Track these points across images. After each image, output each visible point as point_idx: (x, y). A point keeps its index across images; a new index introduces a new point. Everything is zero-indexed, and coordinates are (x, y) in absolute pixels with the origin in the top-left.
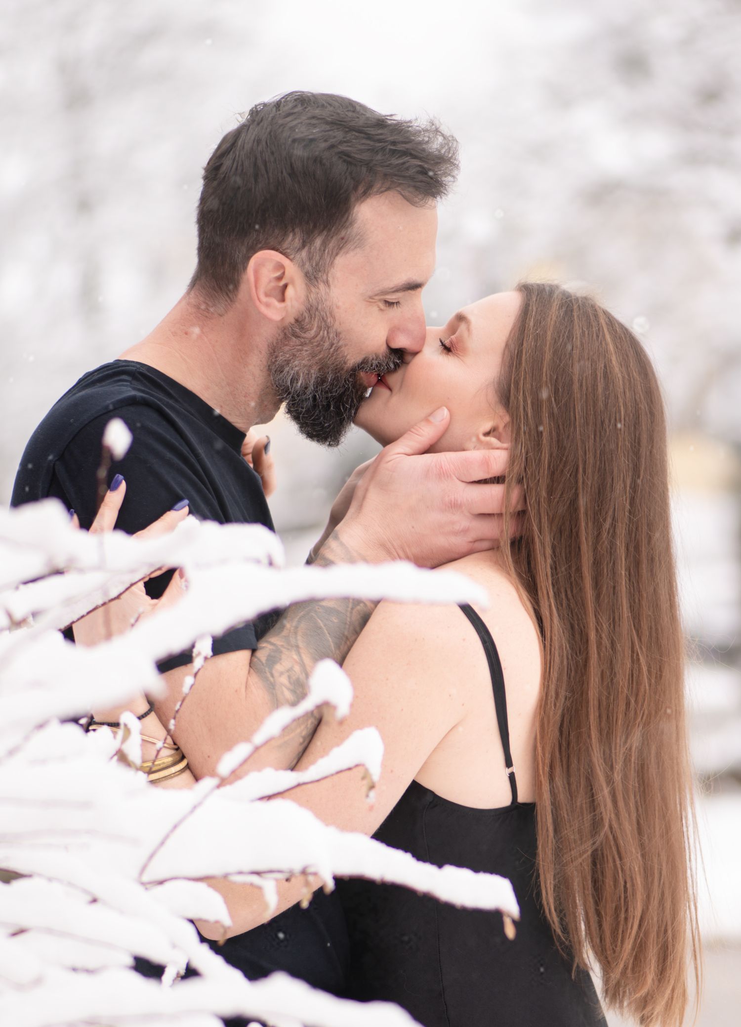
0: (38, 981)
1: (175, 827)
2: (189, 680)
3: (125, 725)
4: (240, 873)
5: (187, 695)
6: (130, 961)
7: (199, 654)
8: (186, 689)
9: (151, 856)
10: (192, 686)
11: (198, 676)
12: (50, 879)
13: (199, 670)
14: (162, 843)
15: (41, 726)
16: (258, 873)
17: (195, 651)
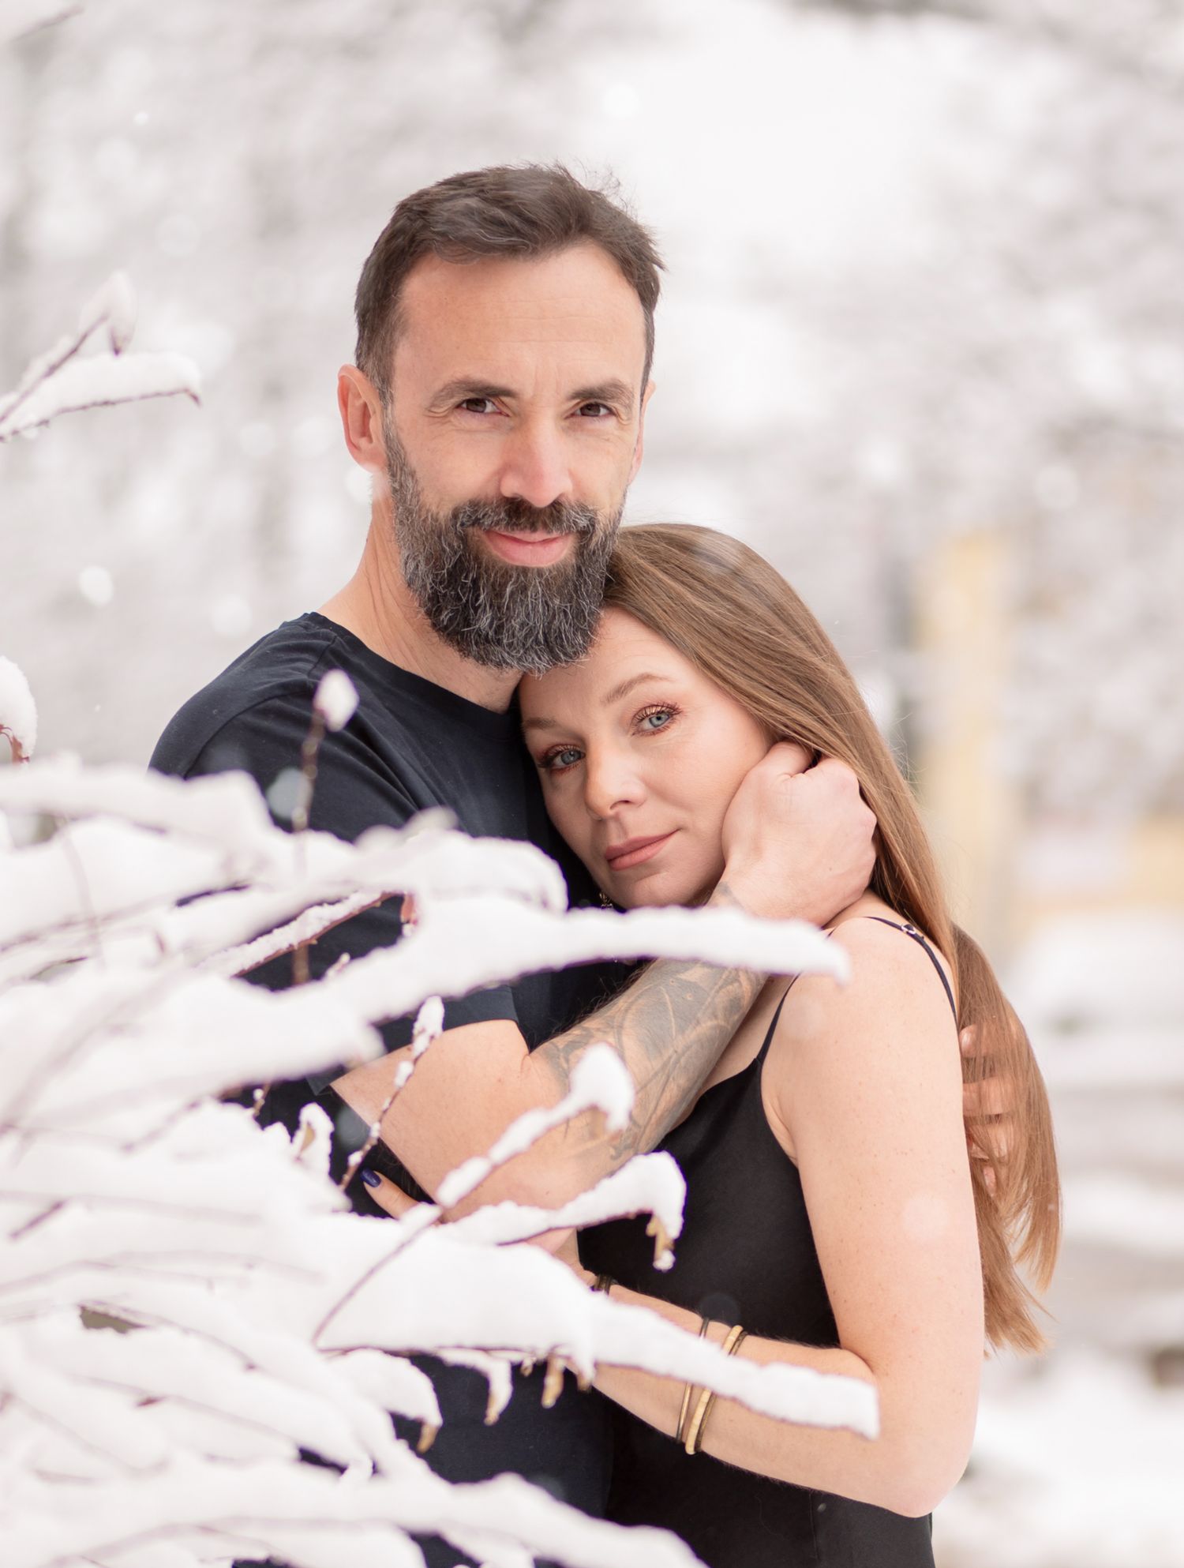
0: (161, 1466)
1: (372, 1272)
2: (405, 1068)
3: (309, 1124)
4: (459, 1347)
5: (401, 1088)
6: (294, 1453)
7: (423, 1031)
8: (400, 1080)
9: (333, 1312)
10: (409, 1077)
11: (420, 1062)
12: (186, 1331)
13: (421, 1054)
14: (351, 1294)
15: (194, 1105)
16: (485, 1350)
17: (417, 1026)
